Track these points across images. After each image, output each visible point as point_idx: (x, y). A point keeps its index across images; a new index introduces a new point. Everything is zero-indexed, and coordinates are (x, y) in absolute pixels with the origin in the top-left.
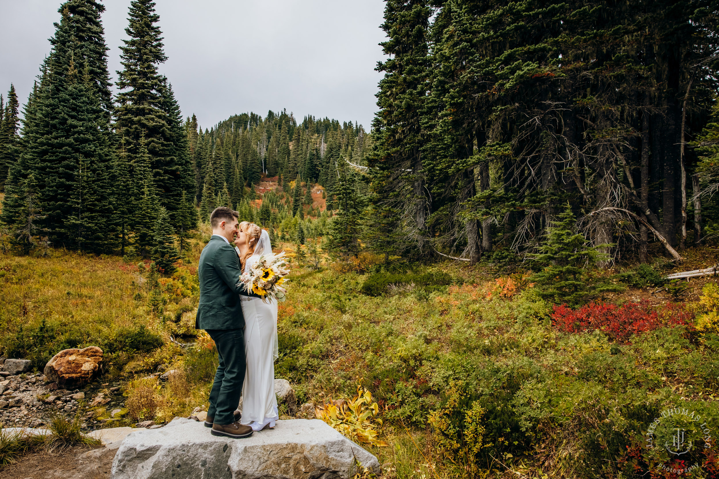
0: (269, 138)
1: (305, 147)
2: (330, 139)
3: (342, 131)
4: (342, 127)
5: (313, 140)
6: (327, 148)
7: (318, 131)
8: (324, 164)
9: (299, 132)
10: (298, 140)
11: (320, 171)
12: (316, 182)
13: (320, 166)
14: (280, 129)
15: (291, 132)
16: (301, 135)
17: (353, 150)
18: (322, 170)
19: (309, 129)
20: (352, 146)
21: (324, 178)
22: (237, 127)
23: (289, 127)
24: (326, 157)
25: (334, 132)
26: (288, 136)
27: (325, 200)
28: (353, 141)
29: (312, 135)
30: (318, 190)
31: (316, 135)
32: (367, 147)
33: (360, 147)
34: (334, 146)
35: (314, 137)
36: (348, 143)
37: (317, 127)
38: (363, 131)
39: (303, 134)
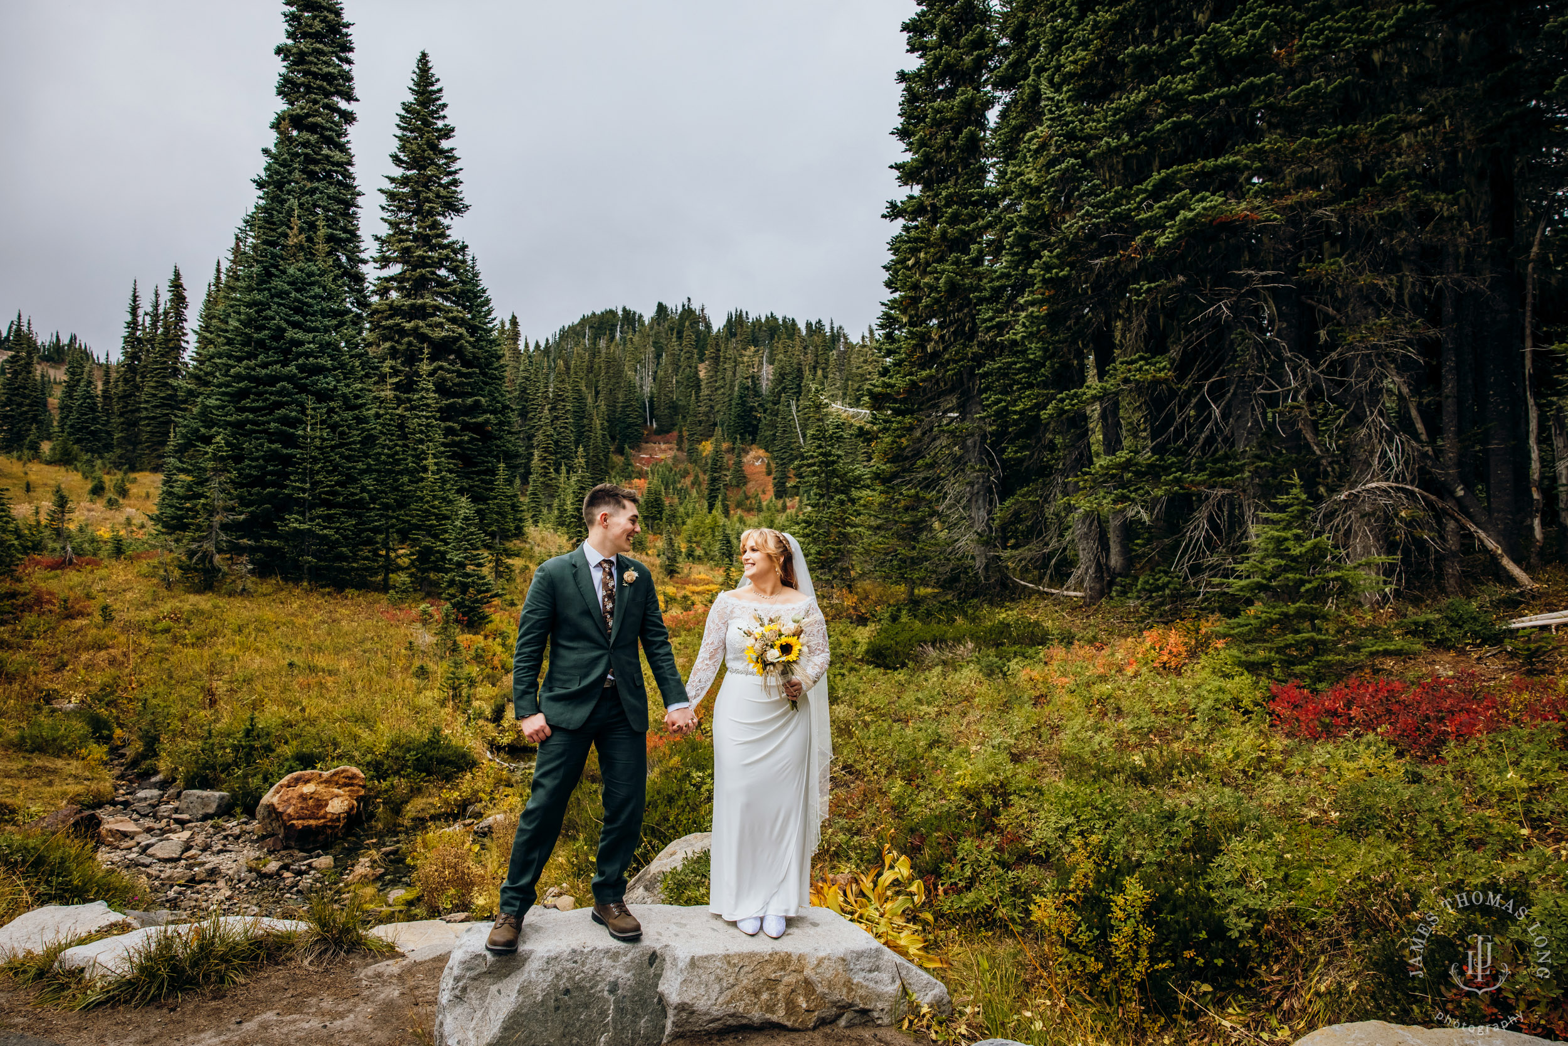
0: (658, 356)
1: (729, 373)
2: (781, 356)
3: (803, 339)
4: (804, 332)
5: (745, 359)
6: (774, 374)
7: (755, 342)
8: (769, 405)
9: (717, 344)
10: (716, 360)
11: (759, 420)
12: (753, 441)
13: (760, 410)
14: (680, 337)
15: (701, 343)
16: (722, 349)
17: (826, 377)
18: (765, 419)
19: (739, 338)
20: (823, 369)
21: (768, 433)
22: (595, 338)
23: (698, 333)
24: (772, 392)
25: (789, 342)
26: (696, 351)
27: (770, 479)
28: (827, 360)
29: (745, 349)
30: (757, 458)
31: (753, 348)
33: (840, 371)
34: (788, 369)
35: (747, 353)
36: (817, 362)
37: (753, 332)
38: (846, 338)
39: (726, 348)
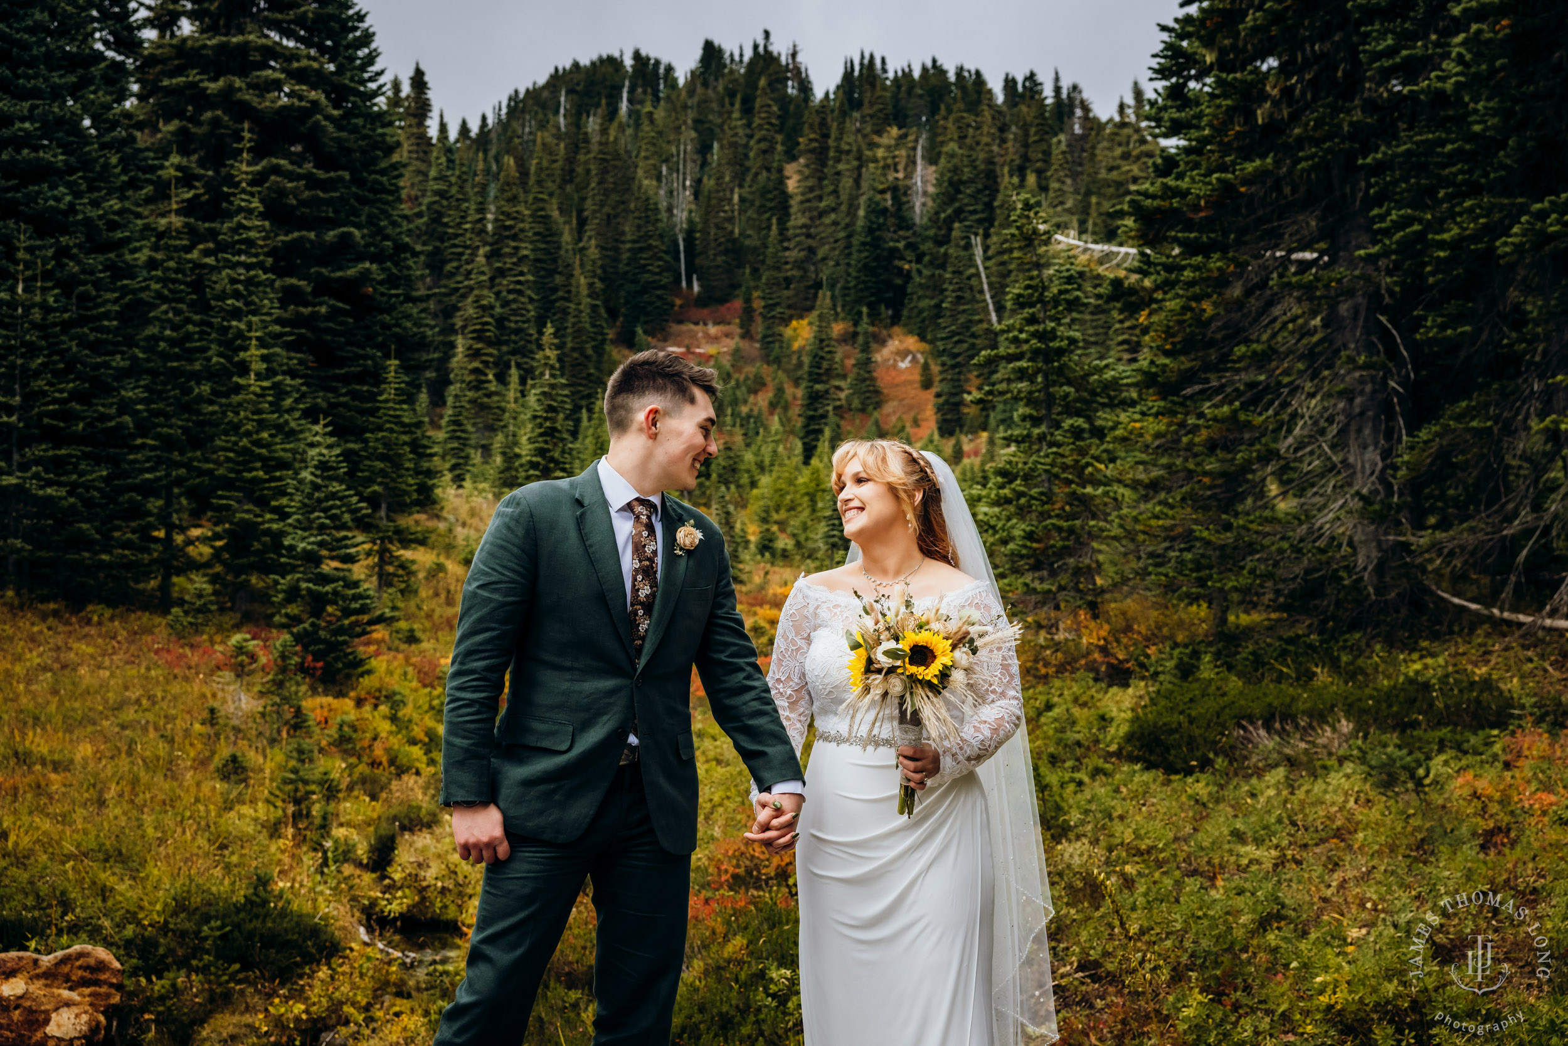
0: (704, 149)
1: (847, 182)
2: (952, 146)
3: (997, 112)
4: (1000, 98)
5: (880, 153)
6: (939, 183)
7: (898, 116)
8: (927, 246)
9: (823, 124)
10: (820, 155)
11: (908, 276)
12: (895, 320)
13: (910, 255)
14: (748, 110)
15: (790, 122)
16: (834, 133)
17: (1044, 188)
18: (919, 274)
19: (867, 110)
20: (1039, 173)
21: (925, 303)
22: (578, 114)
23: (784, 101)
24: (934, 219)
25: (970, 119)
26: (779, 138)
27: (929, 396)
28: (1047, 153)
29: (879, 133)
30: (903, 354)
31: (894, 131)
32: (1103, 174)
33: (1074, 175)
34: (967, 173)
35: (885, 140)
36: (1025, 158)
37: (896, 98)
38: (1086, 108)
39: (841, 131)
